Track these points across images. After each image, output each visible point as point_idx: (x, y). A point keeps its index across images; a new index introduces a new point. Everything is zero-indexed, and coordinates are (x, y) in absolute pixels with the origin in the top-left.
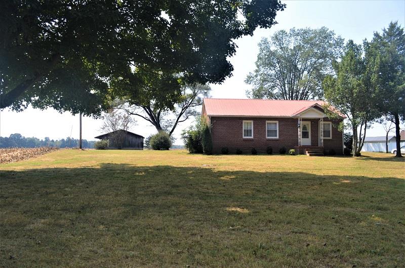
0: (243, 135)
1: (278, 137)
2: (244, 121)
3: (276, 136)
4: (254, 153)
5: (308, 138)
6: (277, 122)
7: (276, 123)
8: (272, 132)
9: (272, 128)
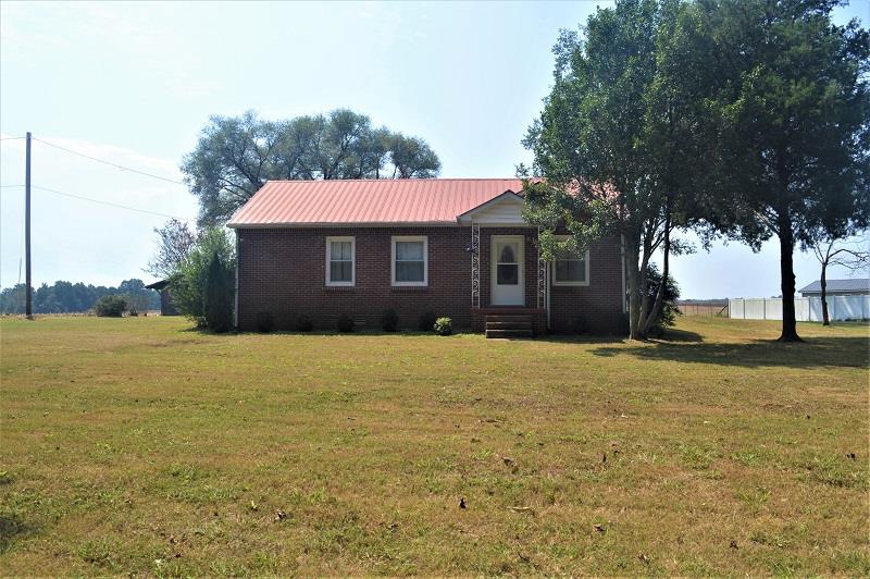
0: (328, 278)
1: (425, 284)
2: (329, 240)
3: (422, 280)
4: (347, 327)
5: (516, 283)
6: (424, 239)
7: (422, 243)
8: (411, 270)
9: (410, 256)
